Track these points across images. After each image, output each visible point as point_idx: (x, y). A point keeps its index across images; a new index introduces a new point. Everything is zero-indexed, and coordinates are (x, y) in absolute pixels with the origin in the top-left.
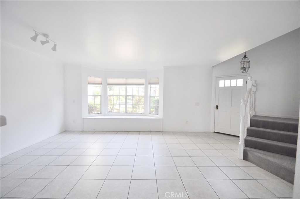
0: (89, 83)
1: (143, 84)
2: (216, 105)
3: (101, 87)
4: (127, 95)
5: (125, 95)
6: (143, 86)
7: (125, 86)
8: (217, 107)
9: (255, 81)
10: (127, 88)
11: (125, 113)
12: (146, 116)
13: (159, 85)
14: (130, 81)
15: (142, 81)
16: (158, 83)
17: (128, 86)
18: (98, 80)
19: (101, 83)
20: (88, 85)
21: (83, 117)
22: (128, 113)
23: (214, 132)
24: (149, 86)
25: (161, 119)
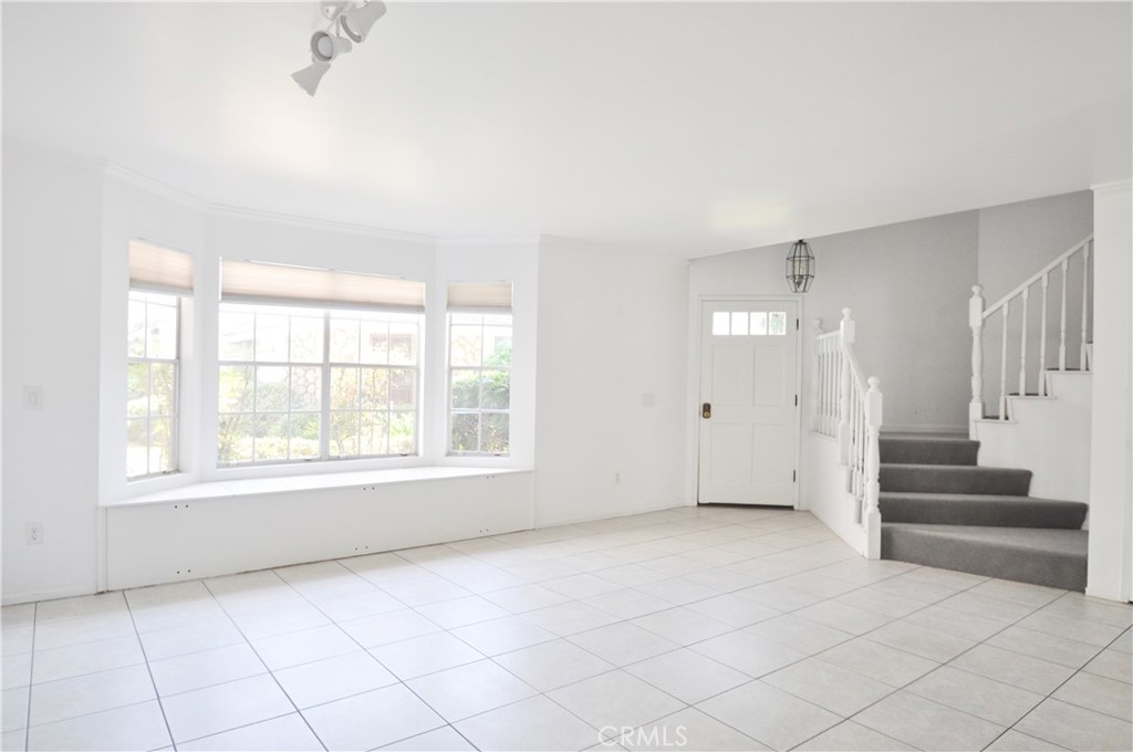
0: (135, 283)
1: (419, 308)
2: (703, 402)
3: (179, 307)
4: (332, 360)
5: (320, 360)
6: (421, 318)
7: (320, 312)
8: (707, 408)
9: (818, 322)
10: (333, 324)
11: (320, 460)
12: (432, 465)
13: (511, 317)
14: (356, 286)
15: (412, 291)
16: (505, 308)
17: (335, 312)
18: (176, 265)
19: (185, 283)
20: (134, 294)
21: (104, 501)
22: (338, 458)
23: (699, 504)
24: (448, 315)
25: (530, 472)
